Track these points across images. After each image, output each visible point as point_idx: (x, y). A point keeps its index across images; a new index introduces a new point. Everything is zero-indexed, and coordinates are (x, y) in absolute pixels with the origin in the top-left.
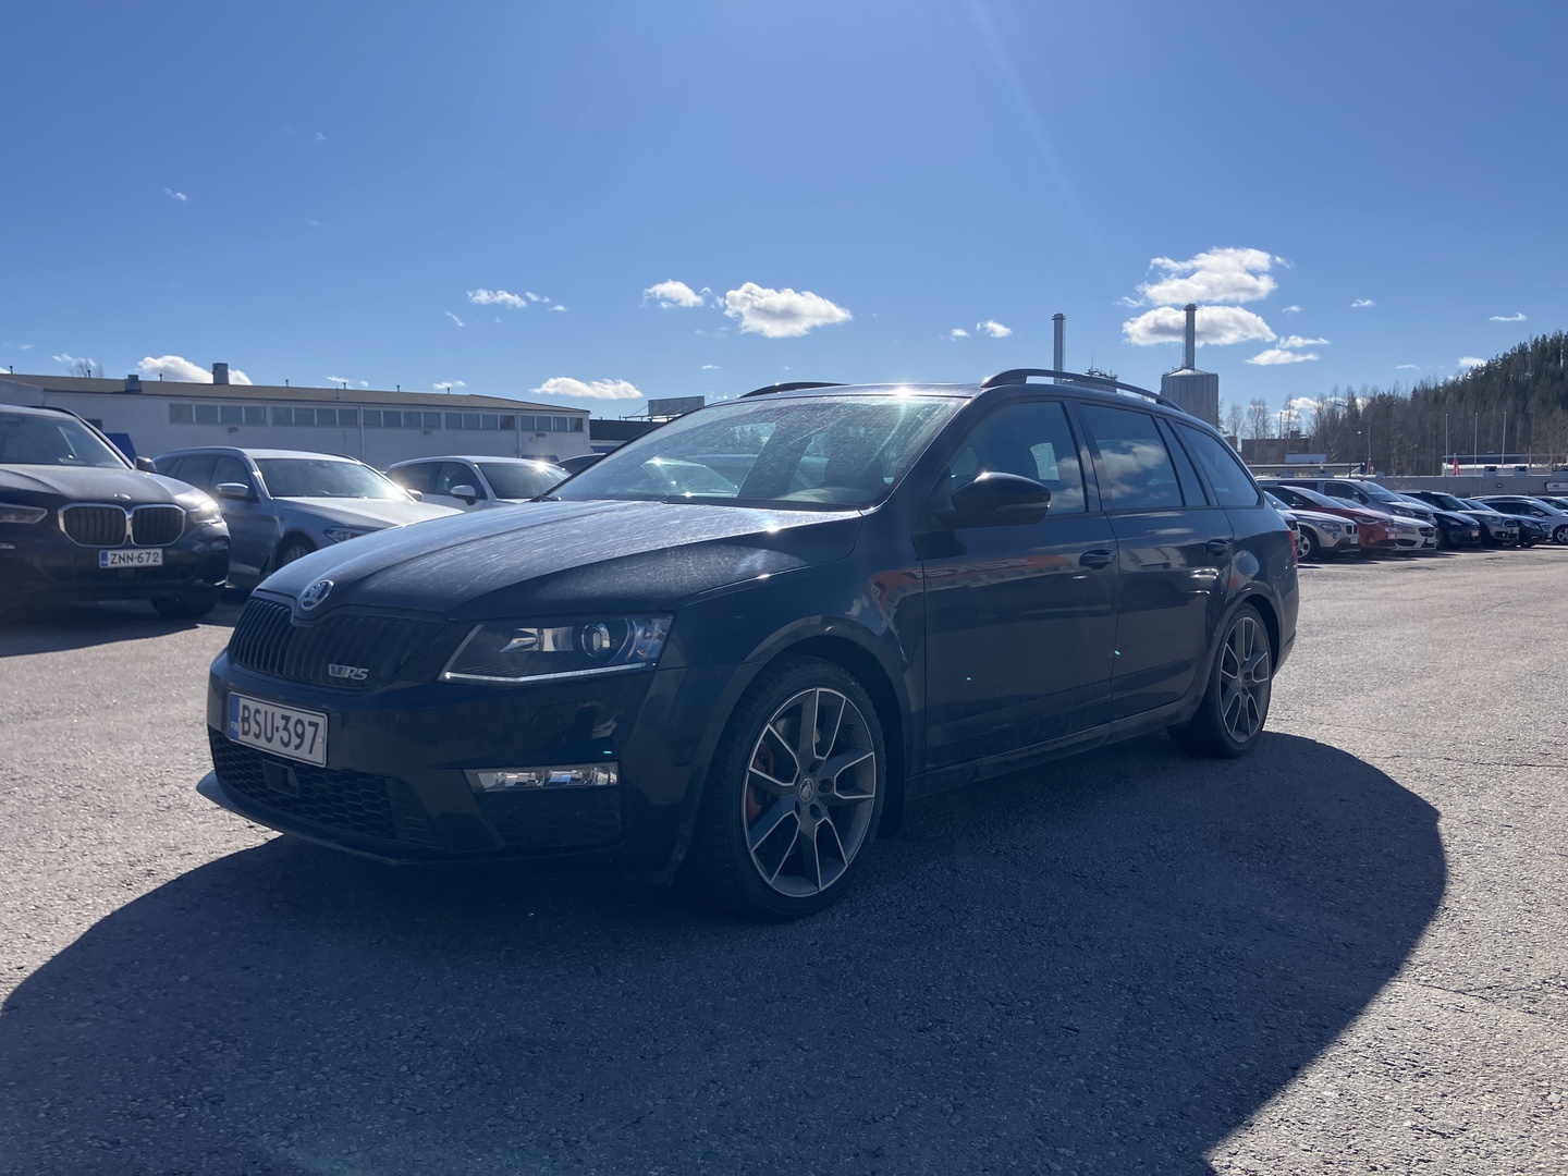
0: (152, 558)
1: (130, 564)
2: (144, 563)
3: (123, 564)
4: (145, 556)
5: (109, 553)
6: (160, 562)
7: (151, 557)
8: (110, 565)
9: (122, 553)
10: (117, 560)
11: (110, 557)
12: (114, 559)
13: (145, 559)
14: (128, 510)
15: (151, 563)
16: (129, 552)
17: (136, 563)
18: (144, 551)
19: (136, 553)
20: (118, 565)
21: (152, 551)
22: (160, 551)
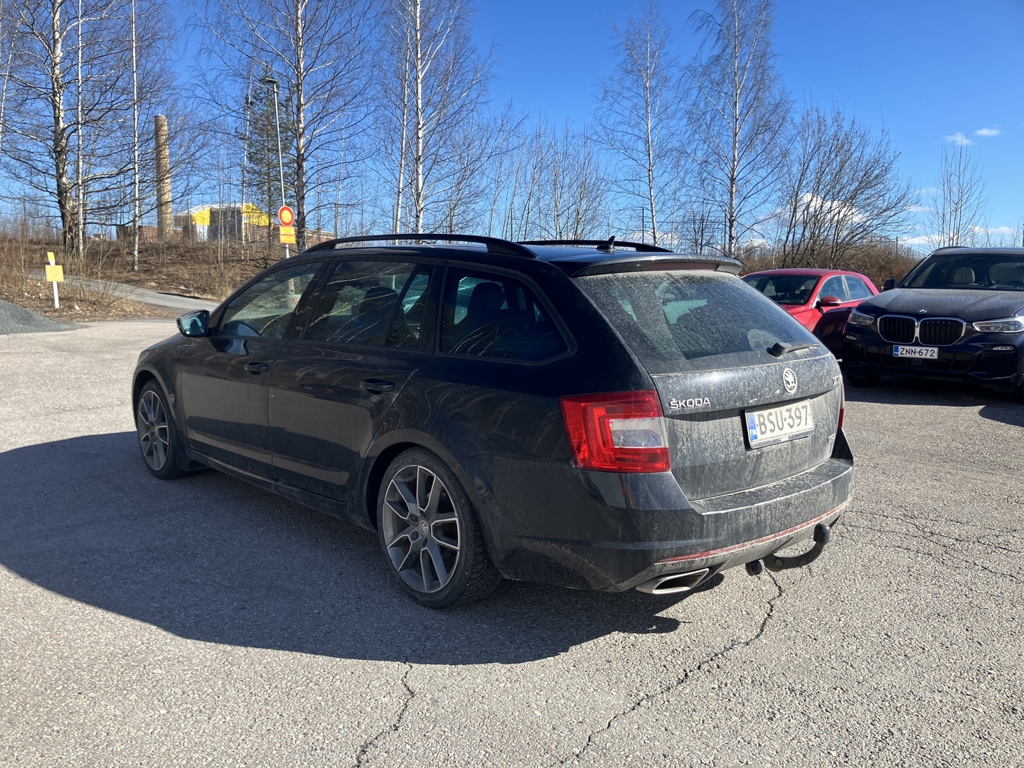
0: (929, 353)
1: (913, 356)
2: (923, 356)
3: (908, 355)
4: (924, 352)
5: (900, 347)
6: (935, 356)
7: (931, 353)
8: (900, 355)
9: (908, 348)
10: (904, 352)
11: (900, 350)
12: (903, 351)
13: (924, 354)
14: (918, 320)
15: (928, 356)
16: (913, 348)
17: (917, 356)
18: (924, 348)
19: (918, 349)
20: (905, 356)
21: (930, 349)
22: (936, 350)
